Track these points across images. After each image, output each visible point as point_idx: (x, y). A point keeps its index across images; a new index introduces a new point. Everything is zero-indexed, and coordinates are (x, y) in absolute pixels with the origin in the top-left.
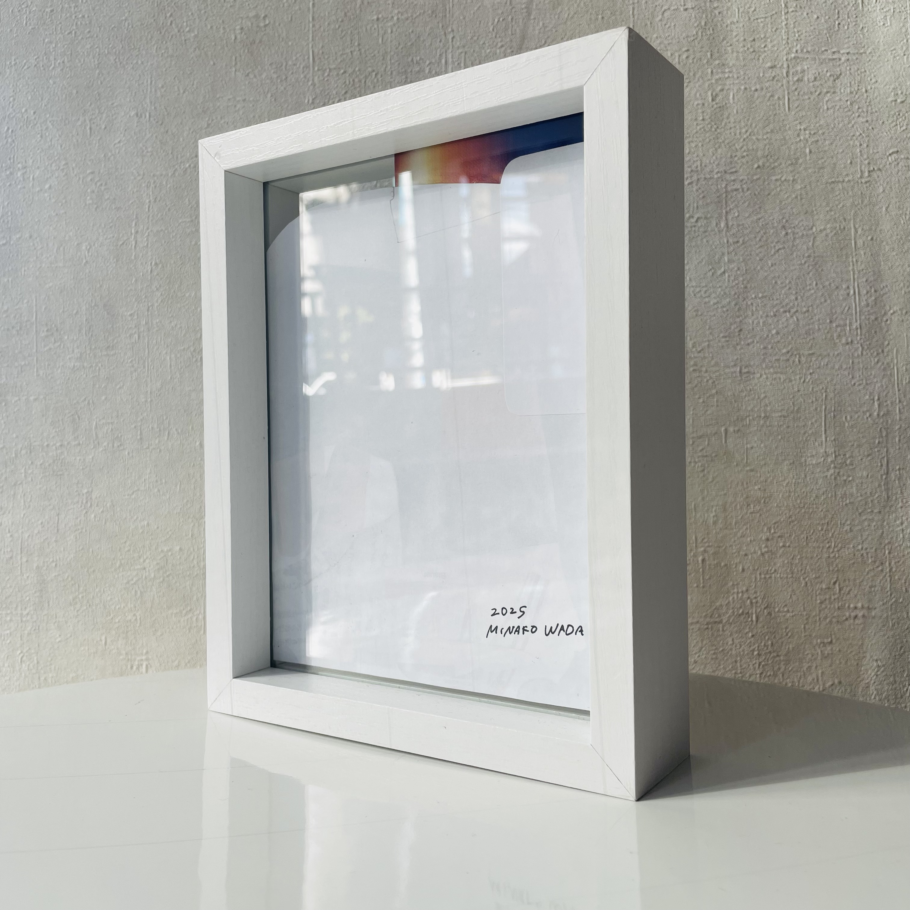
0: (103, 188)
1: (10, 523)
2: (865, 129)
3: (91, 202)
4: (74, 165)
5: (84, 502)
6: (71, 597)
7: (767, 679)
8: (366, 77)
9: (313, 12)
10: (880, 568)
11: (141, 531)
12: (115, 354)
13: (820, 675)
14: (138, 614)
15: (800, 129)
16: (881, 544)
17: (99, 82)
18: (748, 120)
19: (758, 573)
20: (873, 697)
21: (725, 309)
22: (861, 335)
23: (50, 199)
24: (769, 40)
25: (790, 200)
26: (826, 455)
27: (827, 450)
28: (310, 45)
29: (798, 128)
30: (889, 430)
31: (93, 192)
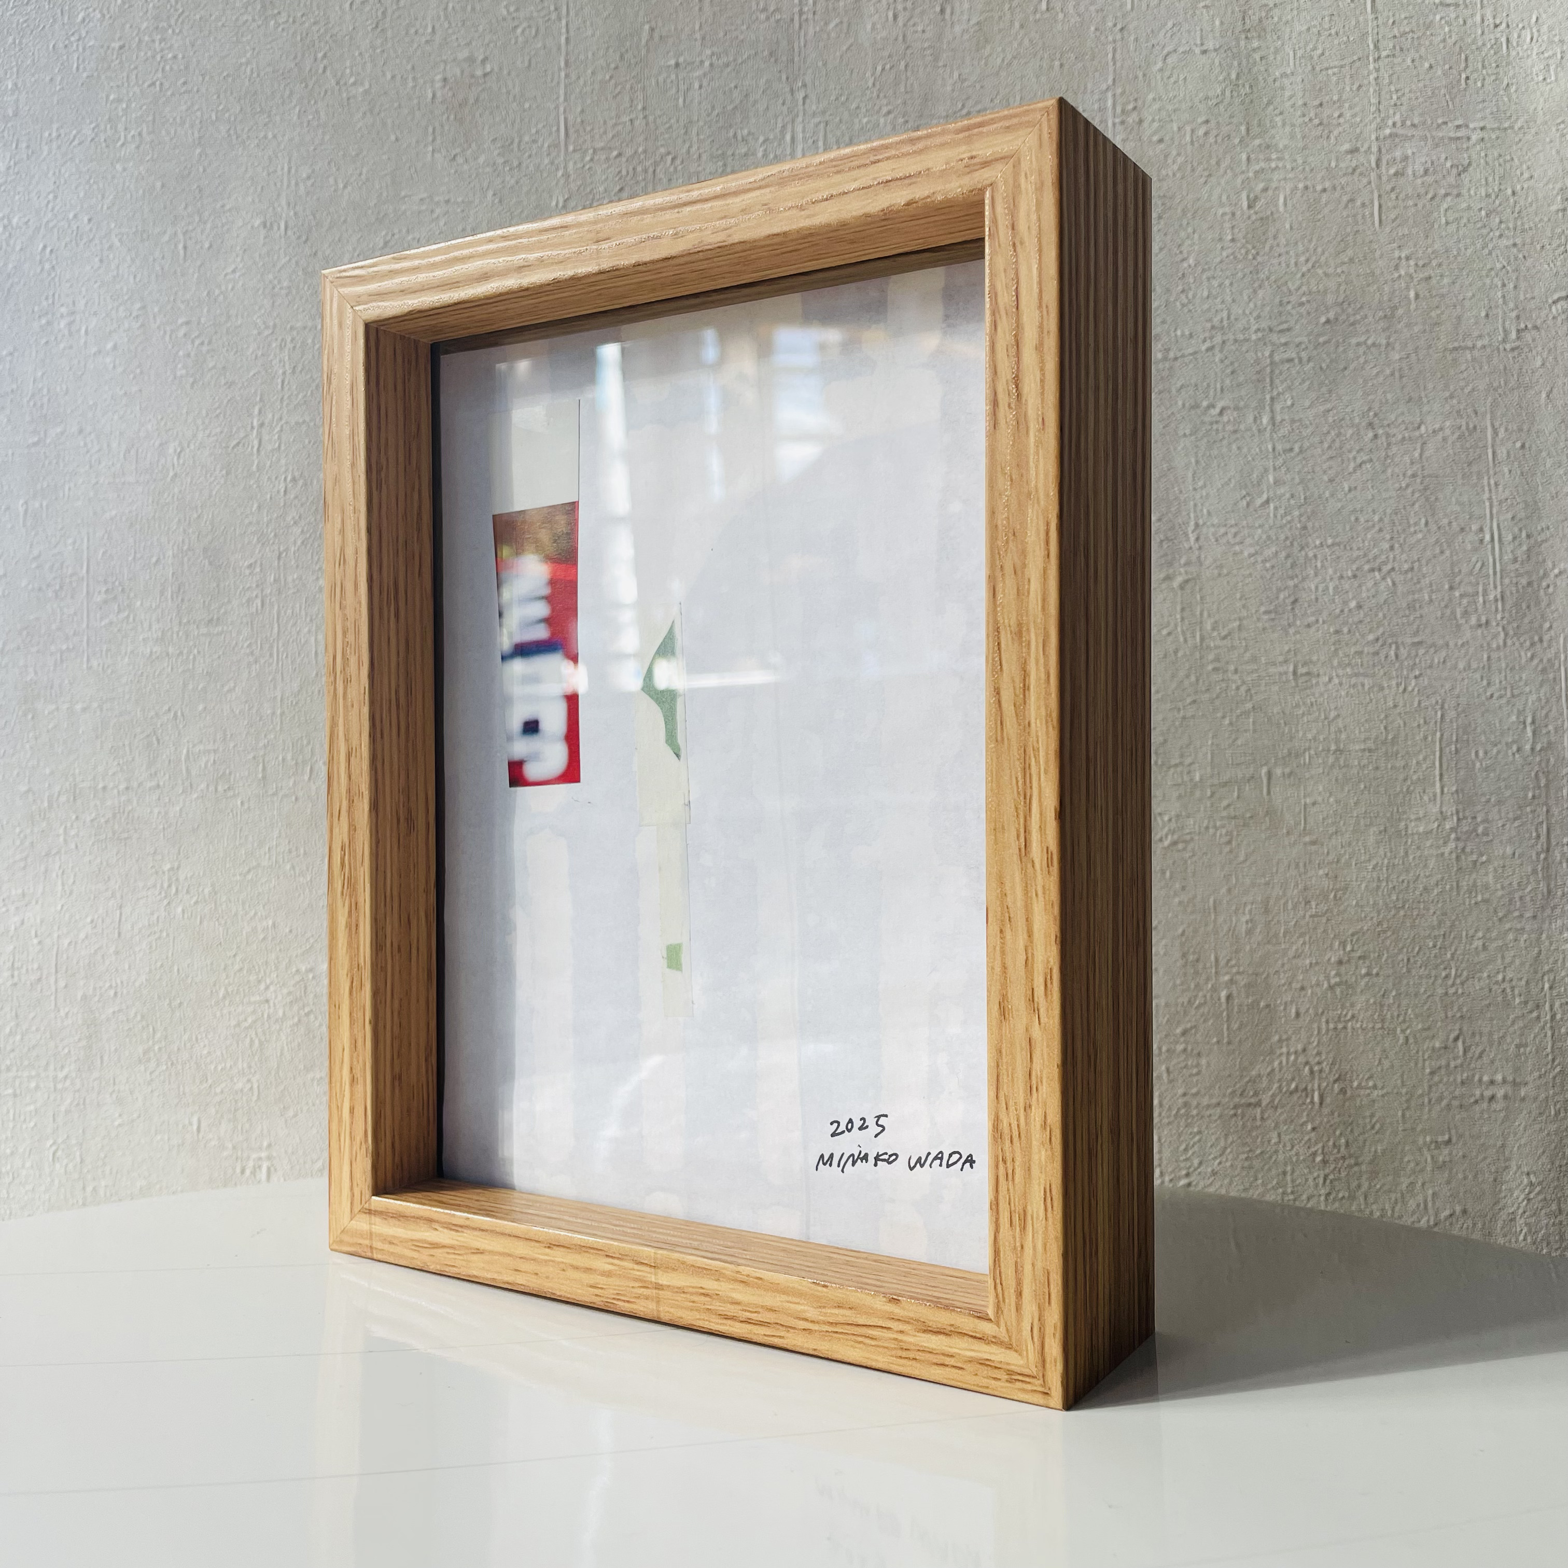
0: (205, 348)
1: (38, 921)
2: (1512, 258)
3: (184, 372)
4: (156, 310)
5: (166, 885)
6: (140, 1050)
7: (1337, 1205)
8: (656, 164)
9: (567, 54)
10: (1535, 1014)
11: (262, 936)
12: (222, 632)
13: (1429, 1199)
14: (254, 1080)
15: (1400, 258)
16: (1536, 972)
17: (201, 170)
18: (1310, 241)
19: (1324, 1020)
20: (1521, 1238)
21: (1268, 565)
22: (1503, 611)
23: (114, 367)
24: (1347, 105)
25: (1381, 379)
26: (1443, 817)
27: (1444, 809)
28: (562, 109)
29: (1397, 254)
30: (1551, 777)
31: (189, 355)
